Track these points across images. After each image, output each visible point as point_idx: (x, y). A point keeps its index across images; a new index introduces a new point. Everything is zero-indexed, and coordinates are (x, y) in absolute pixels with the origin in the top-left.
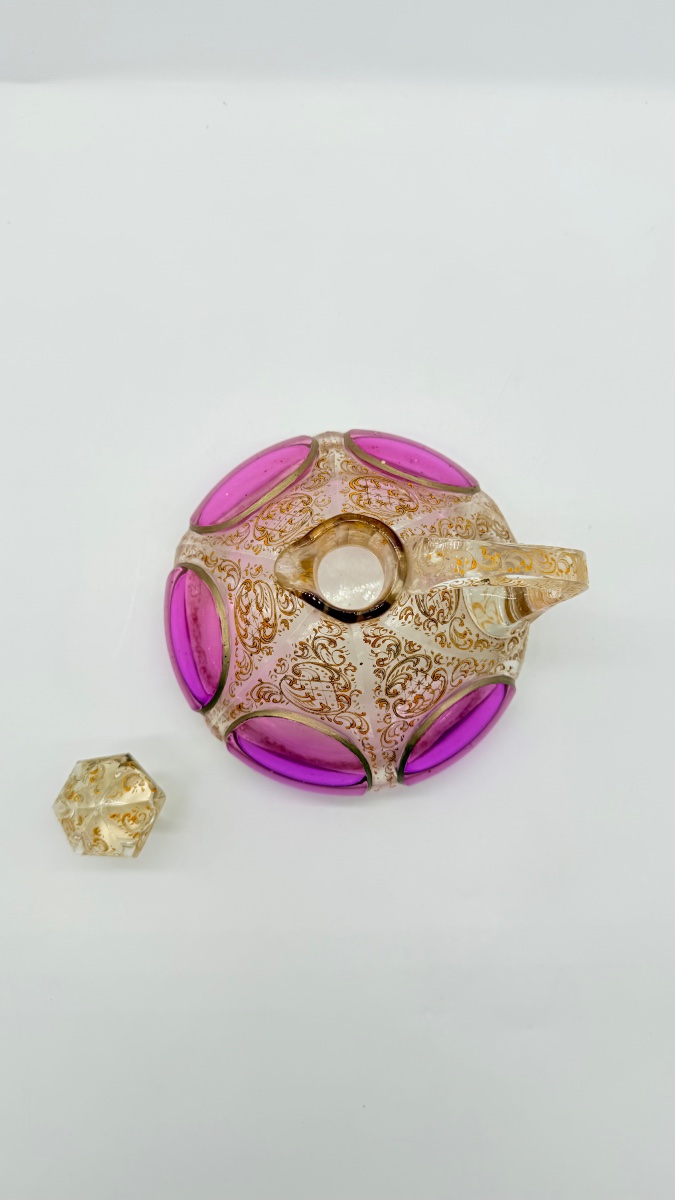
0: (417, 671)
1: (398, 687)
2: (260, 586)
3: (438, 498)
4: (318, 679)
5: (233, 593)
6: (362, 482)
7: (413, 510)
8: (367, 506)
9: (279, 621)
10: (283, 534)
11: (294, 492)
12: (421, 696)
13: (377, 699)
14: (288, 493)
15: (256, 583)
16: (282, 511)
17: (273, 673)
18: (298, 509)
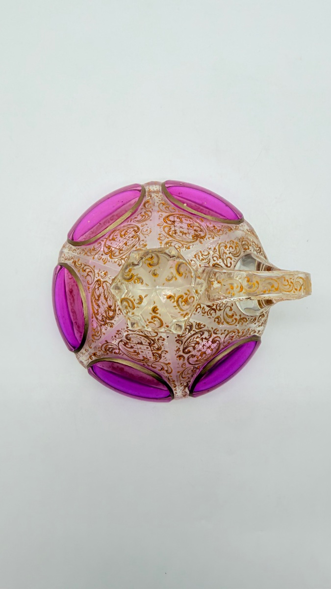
0: (202, 339)
1: (191, 349)
2: (106, 284)
3: (218, 228)
4: (141, 343)
5: (91, 286)
6: (171, 218)
7: (202, 238)
8: (174, 235)
9: (117, 309)
10: (121, 252)
11: (129, 223)
12: (205, 353)
13: (177, 355)
14: (125, 224)
15: (104, 282)
16: (121, 236)
17: (114, 337)
18: (131, 235)
